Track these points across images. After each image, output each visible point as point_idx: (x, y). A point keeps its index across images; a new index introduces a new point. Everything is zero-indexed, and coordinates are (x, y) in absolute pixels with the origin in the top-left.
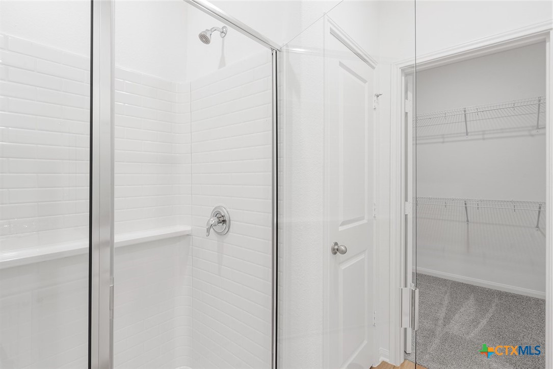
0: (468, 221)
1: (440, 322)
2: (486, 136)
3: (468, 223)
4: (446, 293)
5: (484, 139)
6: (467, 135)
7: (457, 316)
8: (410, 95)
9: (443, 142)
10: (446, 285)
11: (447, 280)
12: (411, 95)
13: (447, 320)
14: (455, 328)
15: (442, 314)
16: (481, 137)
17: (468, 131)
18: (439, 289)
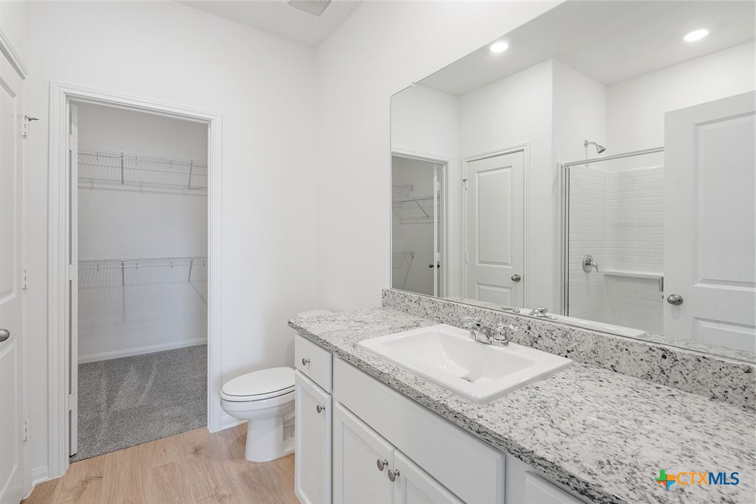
0: (123, 284)
1: (103, 406)
2: (144, 189)
3: (123, 288)
4: (101, 375)
5: (141, 191)
6: (123, 184)
7: (120, 392)
8: (75, 129)
9: (92, 188)
10: (98, 368)
11: (99, 362)
12: (77, 129)
13: (110, 400)
14: (121, 403)
15: (103, 398)
16: (138, 188)
17: (125, 179)
18: (91, 375)
